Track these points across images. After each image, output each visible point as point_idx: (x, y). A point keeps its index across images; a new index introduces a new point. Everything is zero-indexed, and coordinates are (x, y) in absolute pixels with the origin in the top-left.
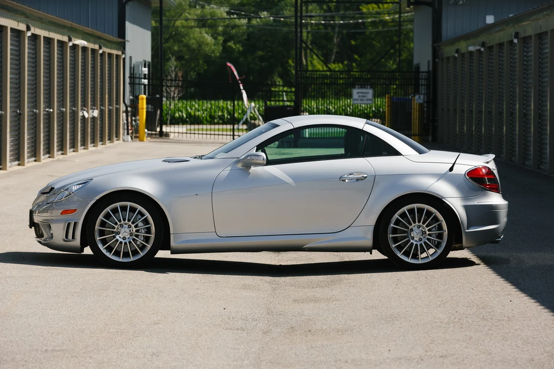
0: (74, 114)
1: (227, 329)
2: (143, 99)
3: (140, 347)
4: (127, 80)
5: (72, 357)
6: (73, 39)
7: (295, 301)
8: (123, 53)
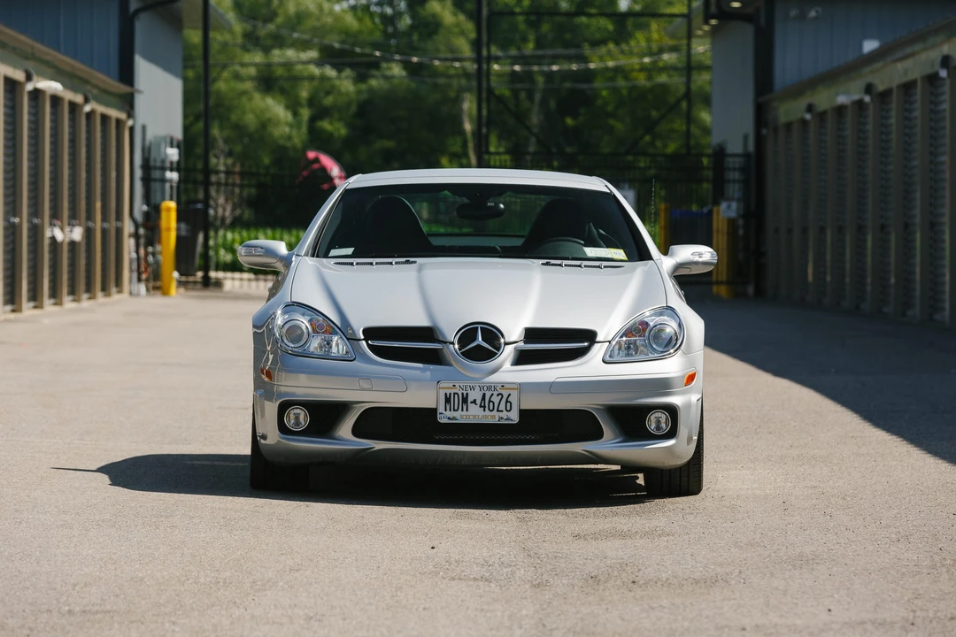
0: (36, 232)
1: (453, 579)
2: (169, 209)
3: (275, 606)
4: (138, 173)
5: (132, 622)
6: (35, 78)
7: (577, 536)
8: (130, 115)
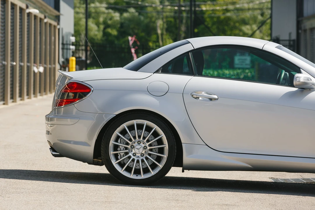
0: (29, 68)
2: (72, 60)
4: (61, 46)
6: (30, 7)
8: (58, 24)
